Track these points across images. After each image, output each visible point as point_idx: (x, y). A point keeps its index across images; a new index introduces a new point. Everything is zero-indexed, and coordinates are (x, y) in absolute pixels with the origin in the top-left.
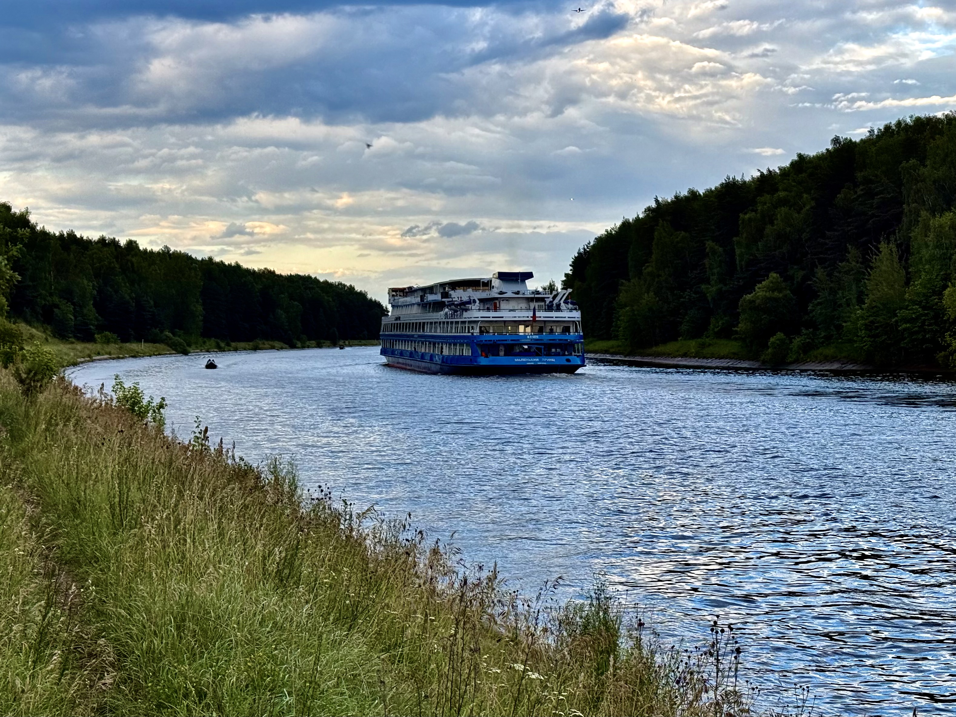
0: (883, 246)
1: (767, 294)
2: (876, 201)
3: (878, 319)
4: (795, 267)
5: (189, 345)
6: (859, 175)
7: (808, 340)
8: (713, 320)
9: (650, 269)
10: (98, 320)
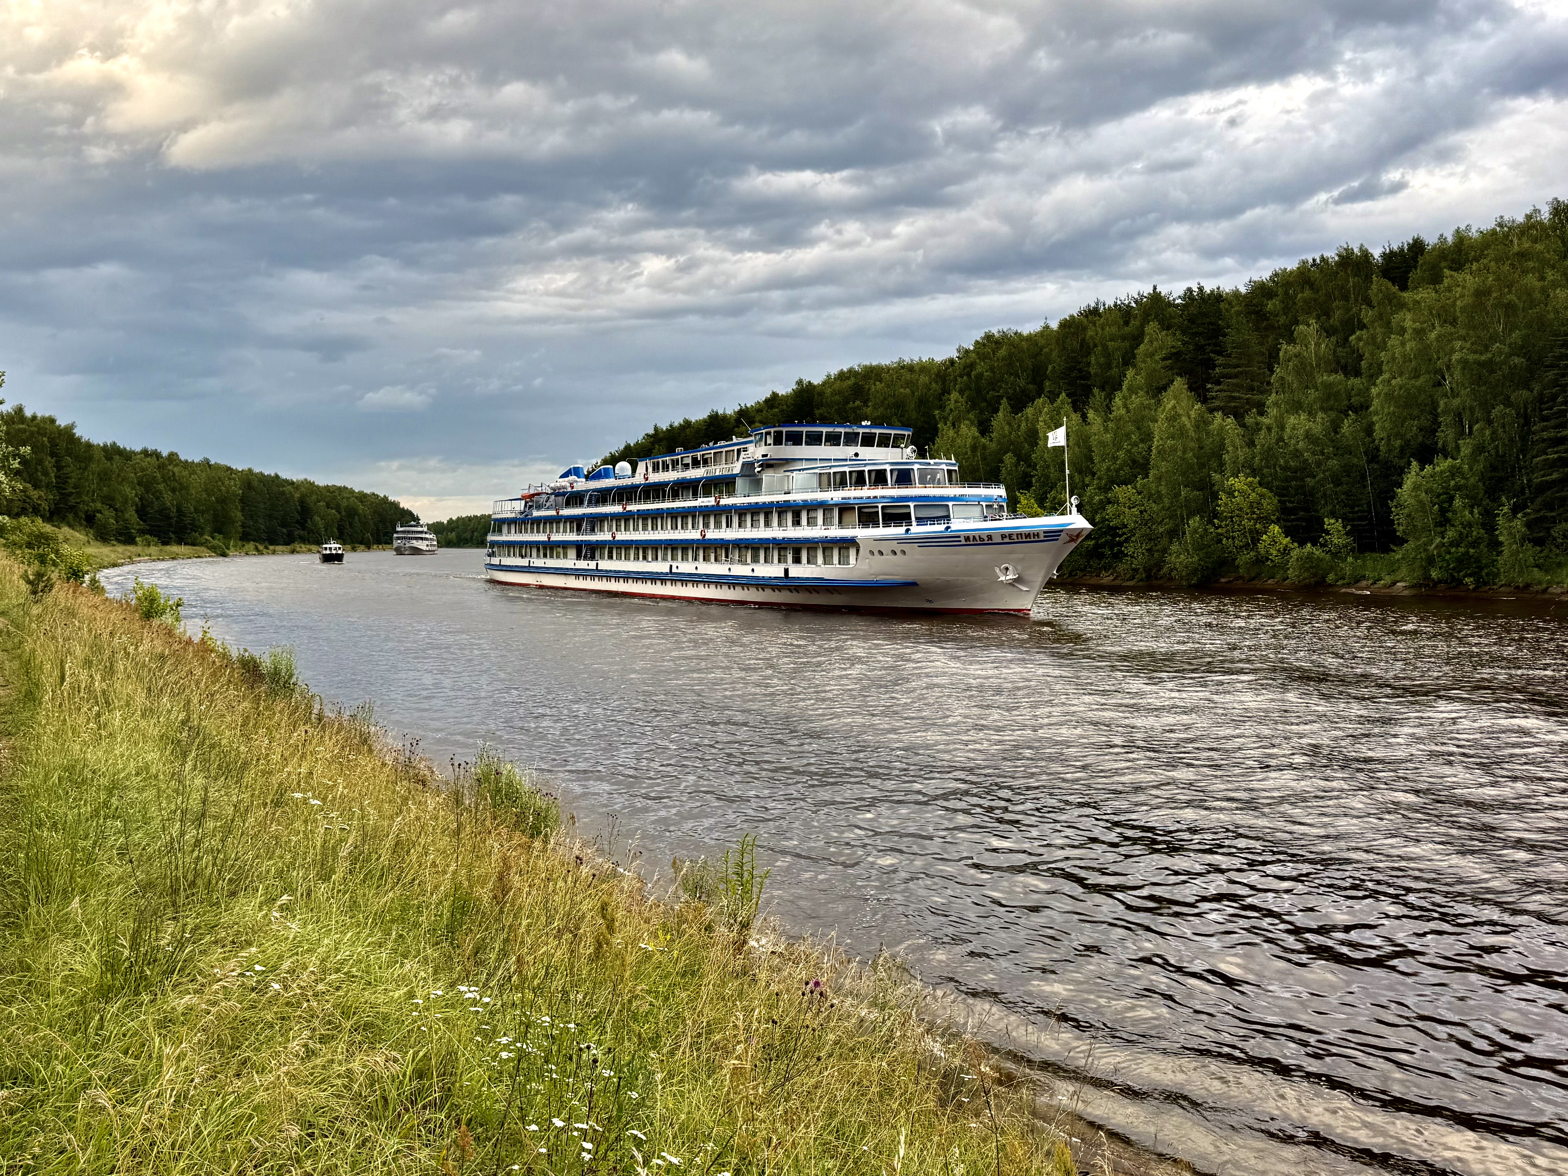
5: (228, 548)
10: (139, 524)
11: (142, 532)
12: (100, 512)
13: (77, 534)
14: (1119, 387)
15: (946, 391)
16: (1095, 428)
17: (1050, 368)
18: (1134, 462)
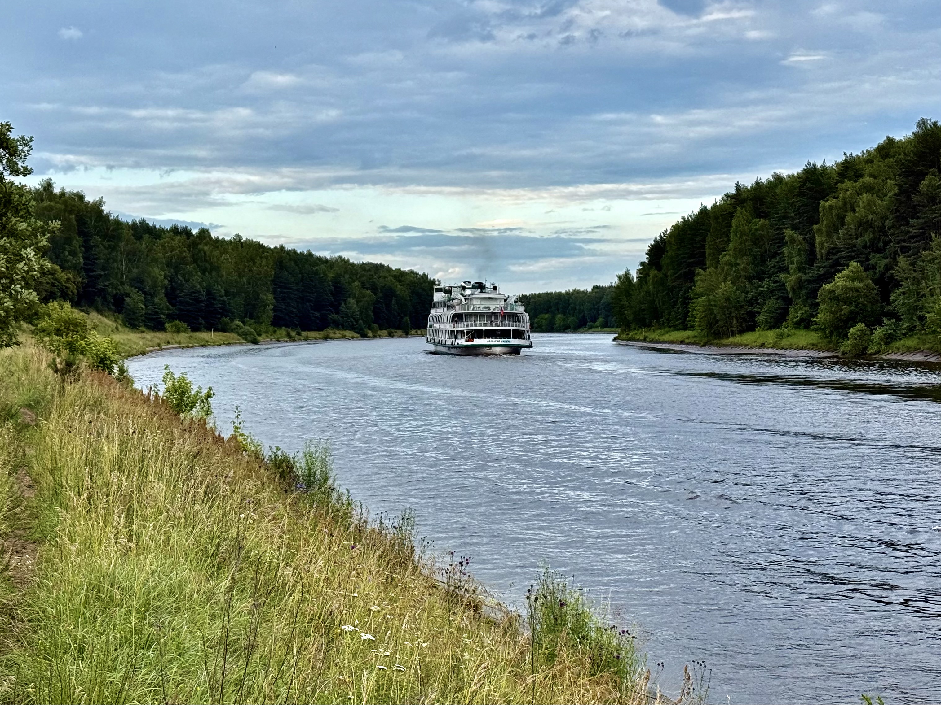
1: (847, 284)
4: (878, 255)
5: (260, 335)
7: (889, 332)
8: (791, 310)
9: (727, 258)
10: (168, 309)
11: (171, 317)
12: (128, 295)
13: (105, 320)
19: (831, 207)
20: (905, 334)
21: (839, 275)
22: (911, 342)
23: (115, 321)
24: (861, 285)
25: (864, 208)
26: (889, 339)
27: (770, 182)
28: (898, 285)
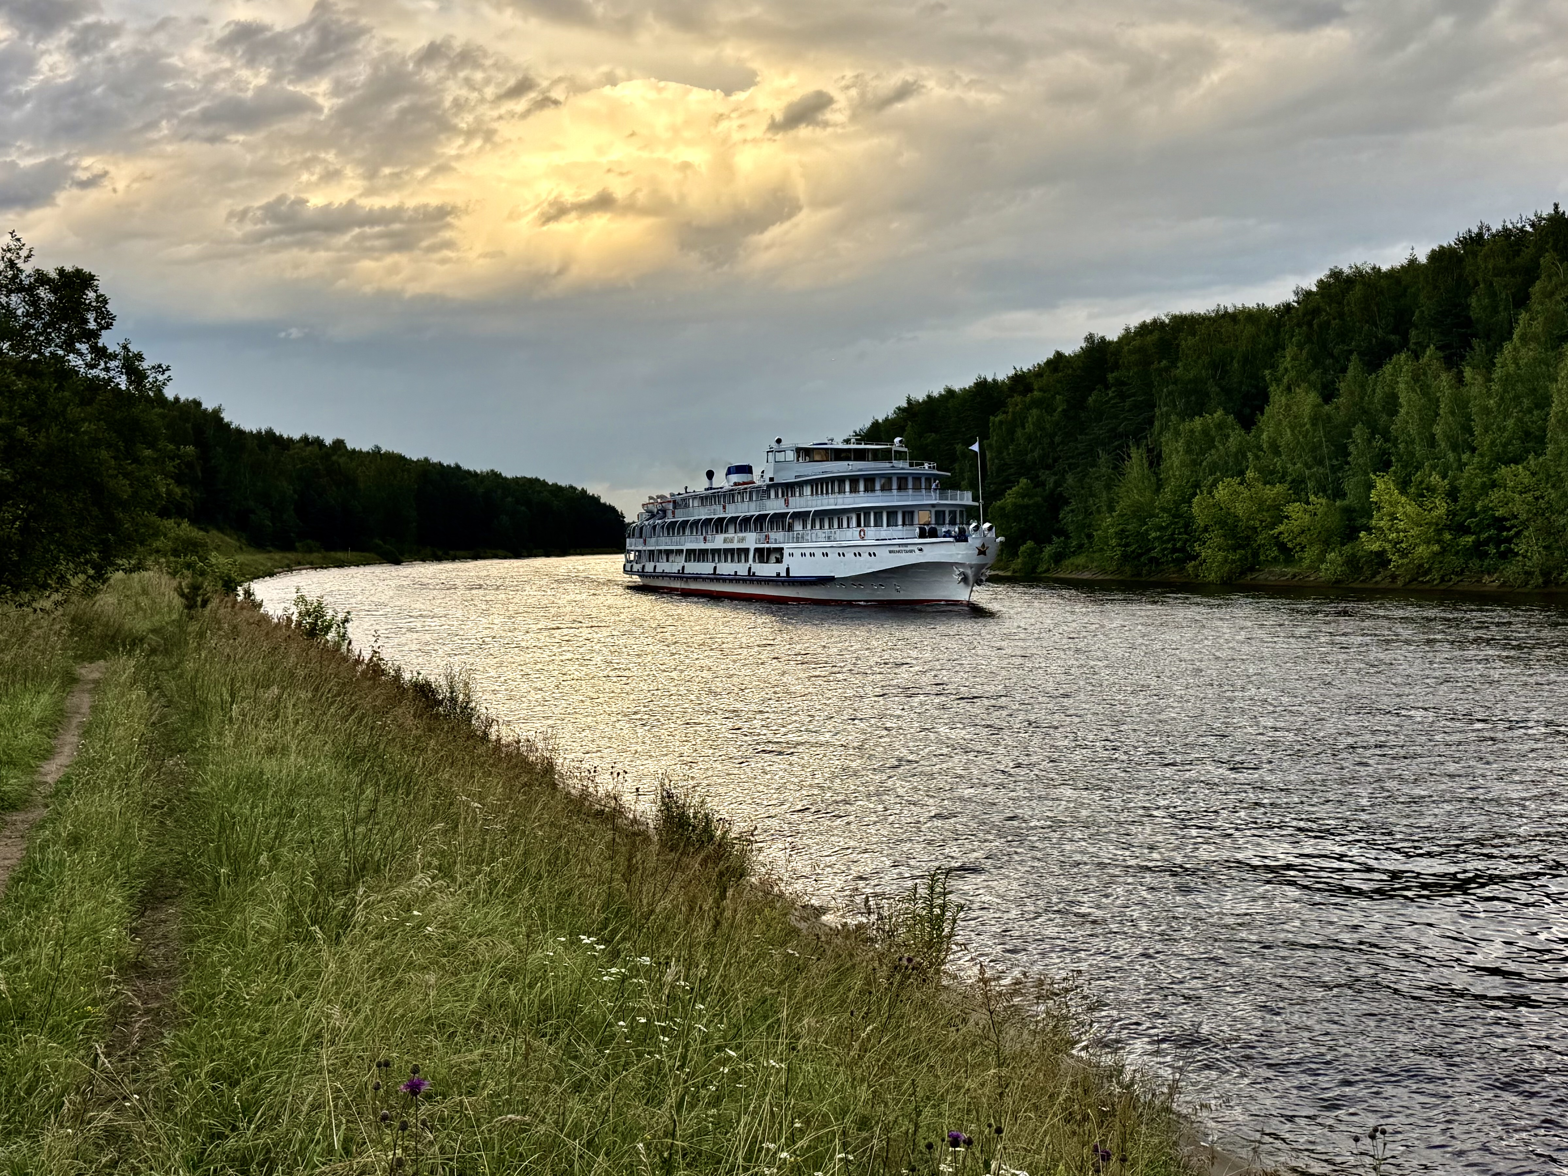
0: (1134, 453)
2: (1127, 404)
3: (1129, 527)
4: (1047, 472)
5: (402, 555)
6: (1111, 377)
7: (1058, 549)
10: (298, 526)
12: (252, 512)
13: (227, 539)
14: (1509, 337)
15: (1279, 346)
16: (1475, 391)
17: (1417, 313)
18: (1527, 434)
19: (1001, 422)
20: (1074, 552)
21: (1009, 492)
22: (1081, 560)
23: (238, 540)
24: (1031, 502)
25: (1033, 424)
26: (1058, 558)
27: (941, 395)
28: (1067, 503)
